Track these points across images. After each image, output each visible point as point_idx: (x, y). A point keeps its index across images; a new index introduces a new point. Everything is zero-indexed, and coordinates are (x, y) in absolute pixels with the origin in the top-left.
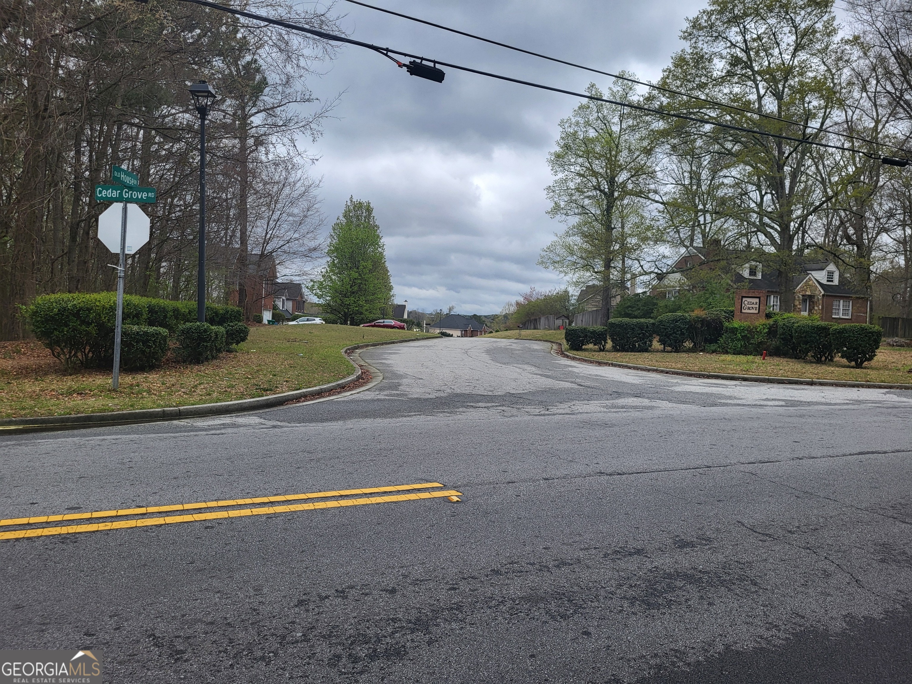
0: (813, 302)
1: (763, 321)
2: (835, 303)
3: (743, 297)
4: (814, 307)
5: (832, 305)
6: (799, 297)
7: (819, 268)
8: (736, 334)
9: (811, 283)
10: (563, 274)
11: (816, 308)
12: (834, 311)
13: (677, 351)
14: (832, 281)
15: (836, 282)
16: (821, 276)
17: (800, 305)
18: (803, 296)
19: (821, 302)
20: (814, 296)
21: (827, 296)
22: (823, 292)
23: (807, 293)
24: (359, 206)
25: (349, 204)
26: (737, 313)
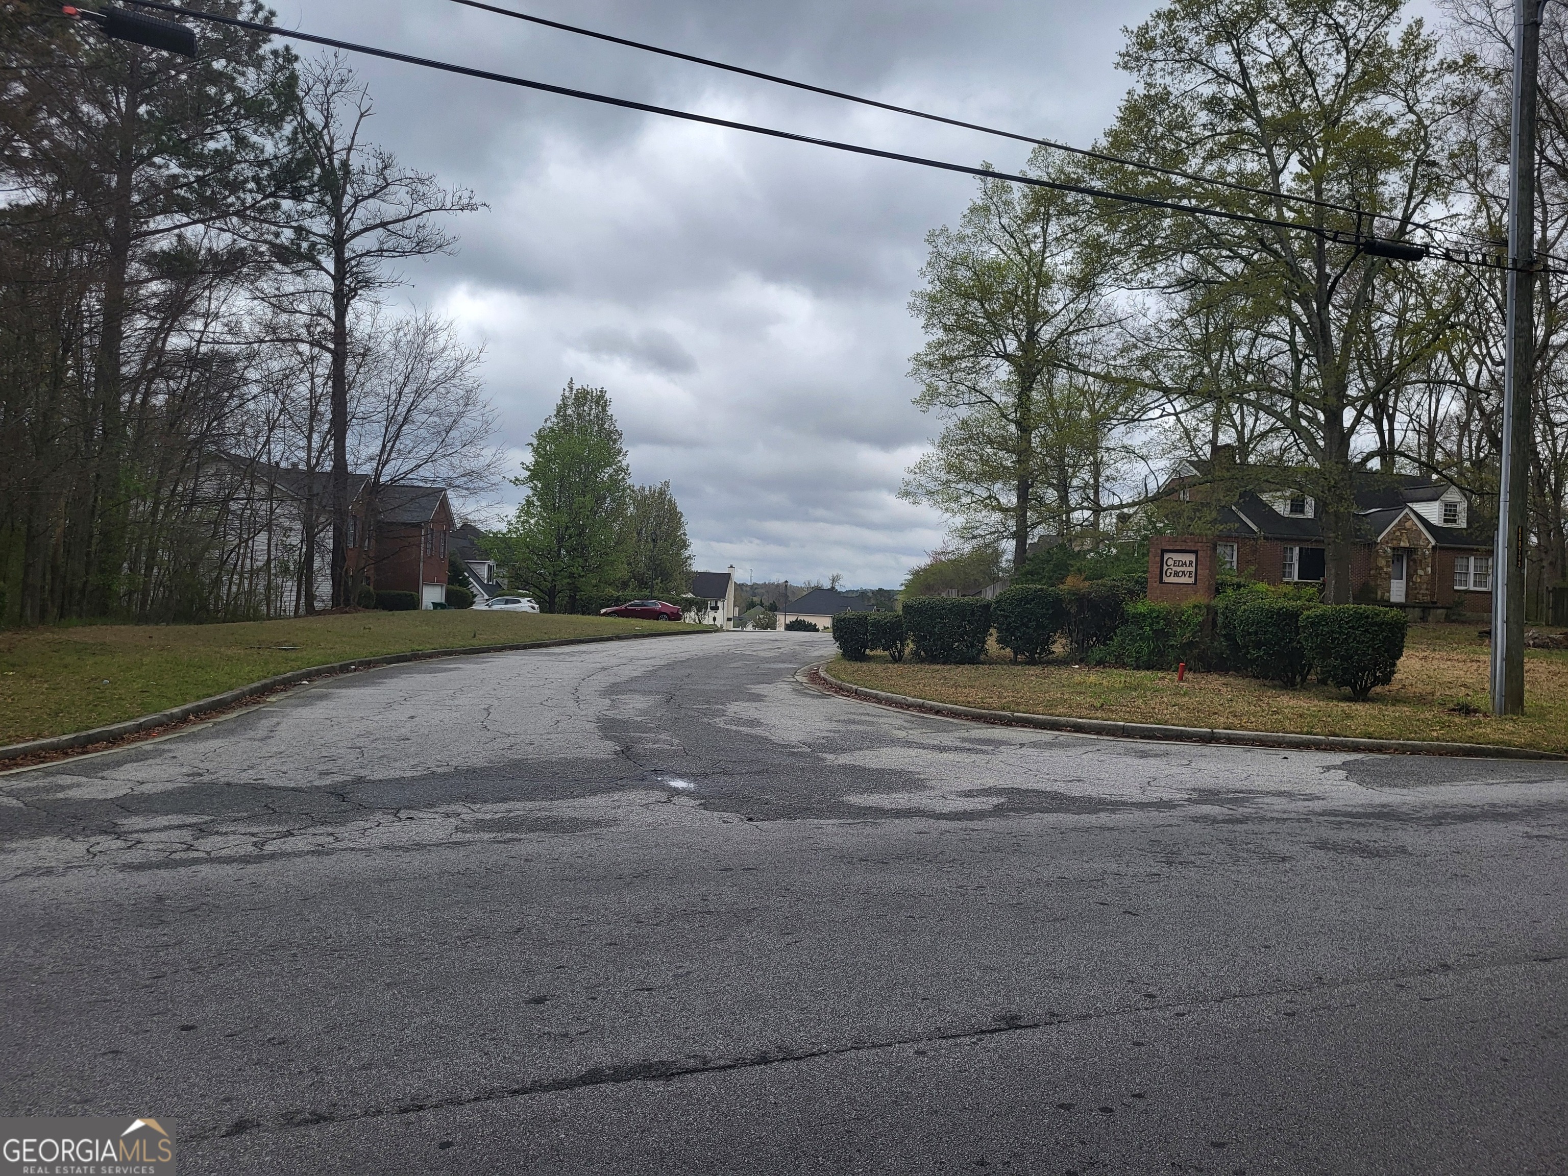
0: (1415, 561)
1: (1201, 599)
2: (1459, 562)
3: (1164, 551)
4: (1416, 571)
5: (1453, 566)
6: (1385, 552)
7: (1429, 496)
8: (1142, 628)
9: (1408, 524)
10: (949, 515)
11: (1420, 572)
12: (1457, 578)
13: (1031, 662)
14: (1455, 521)
15: (1462, 523)
16: (1432, 512)
17: (1388, 566)
18: (1394, 549)
19: (1430, 560)
20: (1416, 550)
21: (1442, 548)
22: (1433, 542)
23: (1402, 544)
24: (582, 397)
25: (567, 394)
26: (1153, 584)
